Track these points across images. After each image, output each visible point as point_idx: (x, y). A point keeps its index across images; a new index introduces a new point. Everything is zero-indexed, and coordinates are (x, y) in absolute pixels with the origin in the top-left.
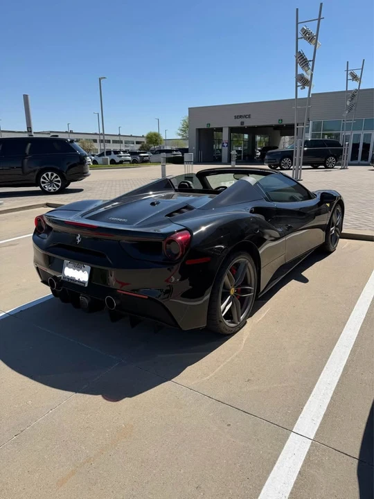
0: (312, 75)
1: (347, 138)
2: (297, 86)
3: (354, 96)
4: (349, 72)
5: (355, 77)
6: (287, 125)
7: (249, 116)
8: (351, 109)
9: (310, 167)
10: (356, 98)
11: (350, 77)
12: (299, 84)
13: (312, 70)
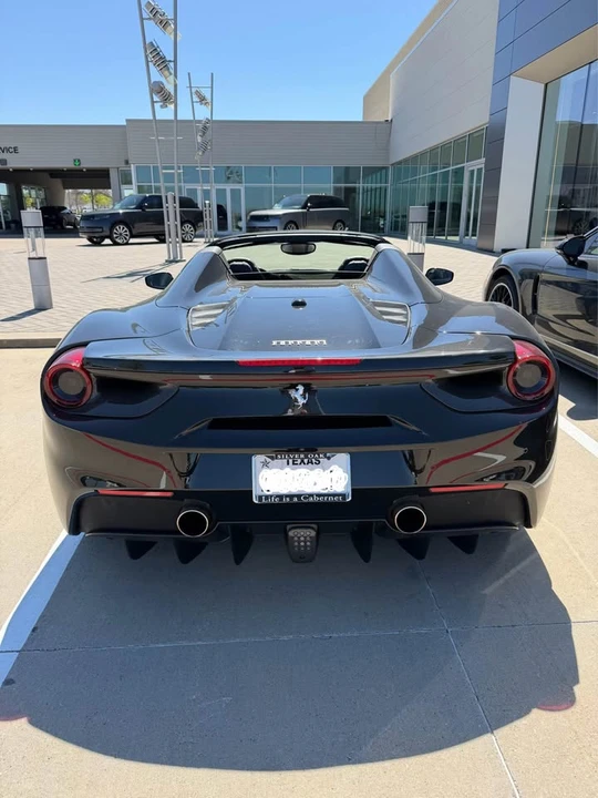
0: (176, 86)
1: (207, 194)
2: (153, 102)
3: (205, 128)
4: (194, 90)
5: (202, 99)
6: (88, 170)
7: (15, 150)
8: (206, 149)
9: (155, 240)
10: (209, 133)
11: (196, 99)
12: (156, 98)
13: (176, 76)
